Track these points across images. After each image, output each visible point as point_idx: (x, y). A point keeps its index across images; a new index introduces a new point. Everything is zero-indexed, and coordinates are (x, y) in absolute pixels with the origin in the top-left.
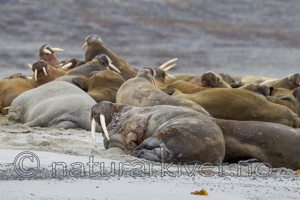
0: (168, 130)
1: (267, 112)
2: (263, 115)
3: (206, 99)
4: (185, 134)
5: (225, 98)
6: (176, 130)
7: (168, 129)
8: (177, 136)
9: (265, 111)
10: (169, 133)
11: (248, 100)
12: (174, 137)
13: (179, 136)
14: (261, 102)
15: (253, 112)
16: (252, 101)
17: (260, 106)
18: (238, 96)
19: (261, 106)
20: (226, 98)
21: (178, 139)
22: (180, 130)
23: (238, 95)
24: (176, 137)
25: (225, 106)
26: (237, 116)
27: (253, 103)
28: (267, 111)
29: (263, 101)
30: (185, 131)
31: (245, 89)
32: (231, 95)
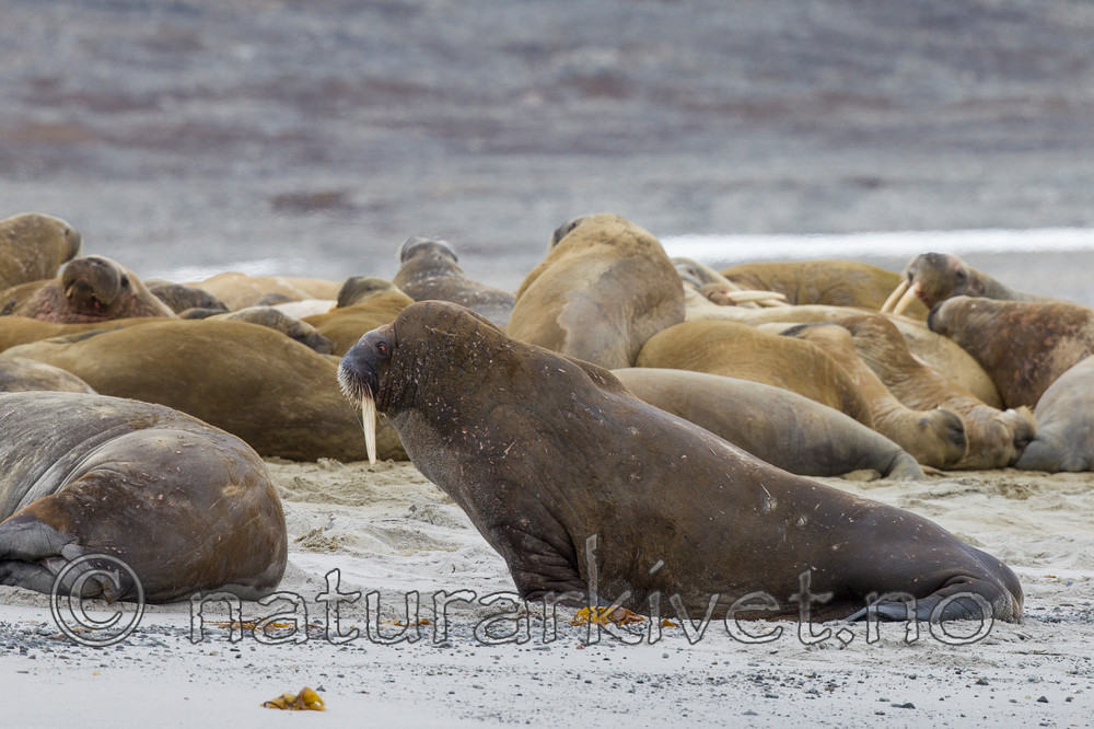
0: (85, 488)
1: (332, 401)
2: (318, 410)
3: (115, 362)
4: (150, 498)
5: (182, 354)
6: (113, 486)
7: (84, 483)
8: (123, 508)
9: (326, 395)
10: (88, 498)
11: (265, 360)
12: (112, 516)
13: (130, 510)
14: (310, 367)
15: (283, 403)
16: (279, 364)
17: (307, 380)
18: (230, 345)
19: (312, 378)
20: (188, 356)
21: (127, 522)
22: (127, 483)
23: (228, 342)
24: (119, 514)
25: (184, 383)
26: (230, 421)
27: (281, 369)
28: (331, 395)
29: (315, 363)
30: (145, 486)
31: (247, 320)
32: (204, 343)
